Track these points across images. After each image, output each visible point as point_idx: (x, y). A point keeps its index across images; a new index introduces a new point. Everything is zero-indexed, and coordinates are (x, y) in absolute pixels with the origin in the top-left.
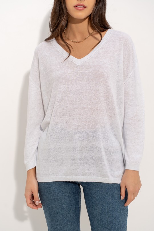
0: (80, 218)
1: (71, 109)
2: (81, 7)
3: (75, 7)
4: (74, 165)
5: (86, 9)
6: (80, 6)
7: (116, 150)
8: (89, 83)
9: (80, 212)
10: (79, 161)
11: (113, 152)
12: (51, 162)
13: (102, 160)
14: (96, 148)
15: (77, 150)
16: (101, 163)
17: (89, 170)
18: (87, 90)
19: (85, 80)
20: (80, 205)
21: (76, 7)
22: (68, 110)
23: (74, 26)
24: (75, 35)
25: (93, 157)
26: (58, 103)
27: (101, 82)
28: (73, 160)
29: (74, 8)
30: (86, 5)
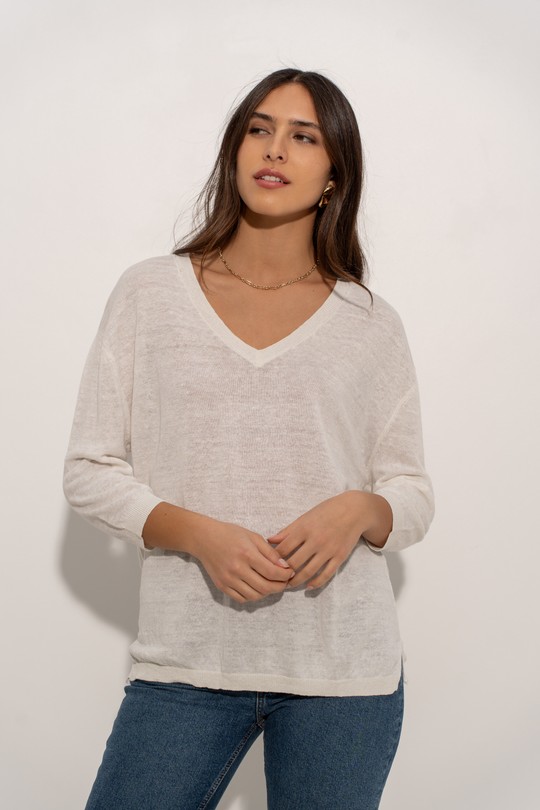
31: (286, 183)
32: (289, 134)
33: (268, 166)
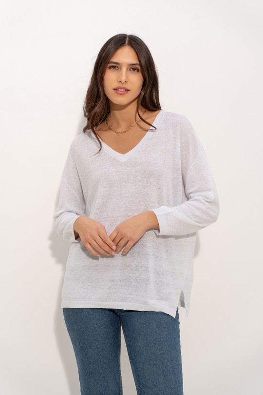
0: (120, 357)
1: (113, 217)
2: (123, 90)
3: (114, 89)
4: (113, 287)
5: (129, 92)
6: (121, 89)
7: (167, 271)
8: (135, 185)
9: (120, 348)
10: (120, 283)
11: (163, 274)
12: (83, 283)
13: (148, 282)
14: (142, 267)
15: (117, 268)
16: (146, 287)
17: (131, 294)
18: (133, 193)
19: (131, 181)
20: (120, 339)
21: (116, 90)
22: (110, 219)
23: (116, 113)
24: (118, 124)
25: (137, 279)
26: (97, 210)
27: (151, 183)
28: (112, 281)
29: (113, 91)
30: (128, 88)
31: (128, 90)
32: (127, 69)
33: (120, 85)
